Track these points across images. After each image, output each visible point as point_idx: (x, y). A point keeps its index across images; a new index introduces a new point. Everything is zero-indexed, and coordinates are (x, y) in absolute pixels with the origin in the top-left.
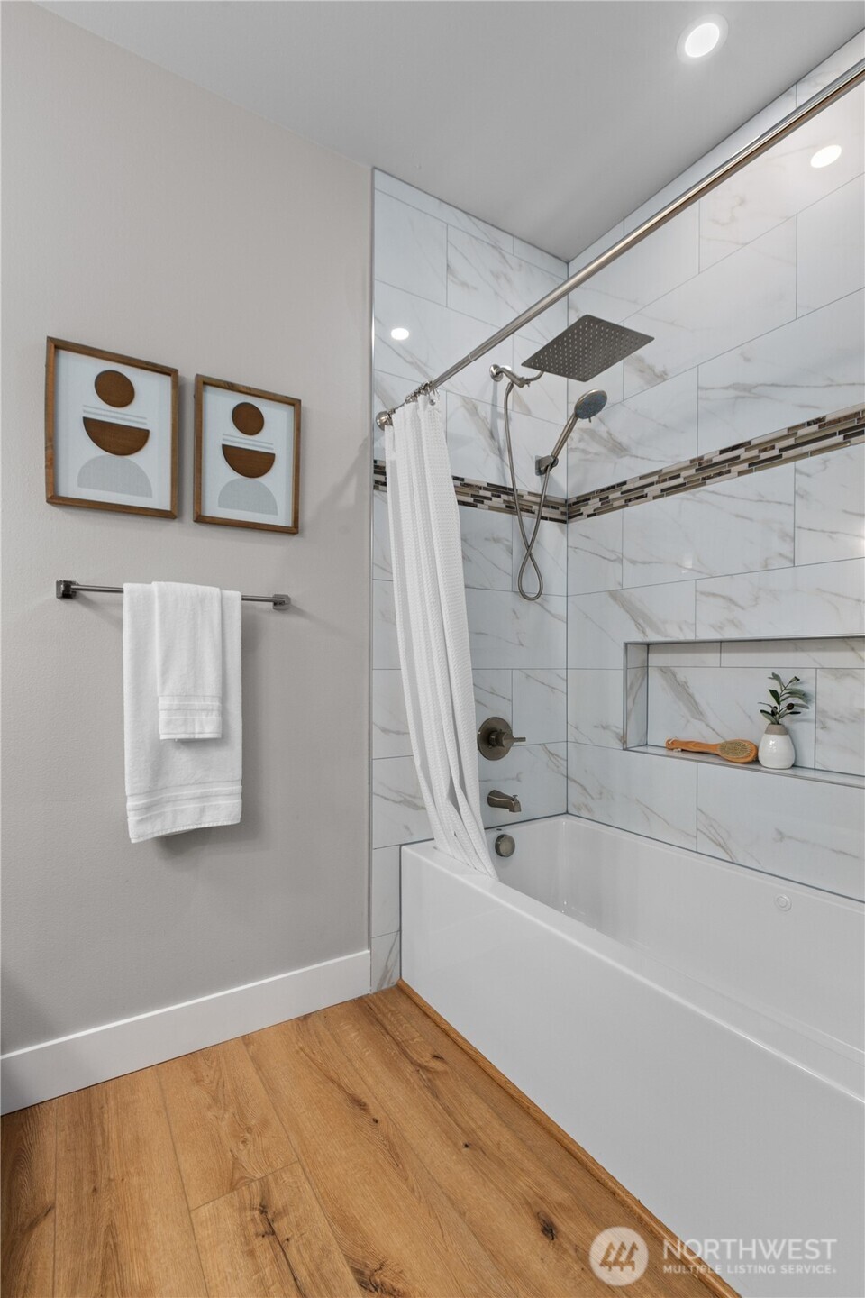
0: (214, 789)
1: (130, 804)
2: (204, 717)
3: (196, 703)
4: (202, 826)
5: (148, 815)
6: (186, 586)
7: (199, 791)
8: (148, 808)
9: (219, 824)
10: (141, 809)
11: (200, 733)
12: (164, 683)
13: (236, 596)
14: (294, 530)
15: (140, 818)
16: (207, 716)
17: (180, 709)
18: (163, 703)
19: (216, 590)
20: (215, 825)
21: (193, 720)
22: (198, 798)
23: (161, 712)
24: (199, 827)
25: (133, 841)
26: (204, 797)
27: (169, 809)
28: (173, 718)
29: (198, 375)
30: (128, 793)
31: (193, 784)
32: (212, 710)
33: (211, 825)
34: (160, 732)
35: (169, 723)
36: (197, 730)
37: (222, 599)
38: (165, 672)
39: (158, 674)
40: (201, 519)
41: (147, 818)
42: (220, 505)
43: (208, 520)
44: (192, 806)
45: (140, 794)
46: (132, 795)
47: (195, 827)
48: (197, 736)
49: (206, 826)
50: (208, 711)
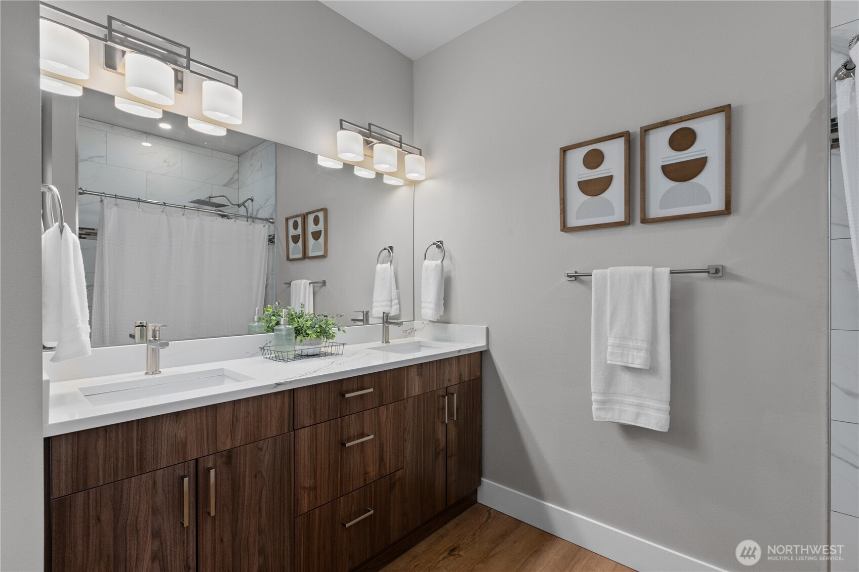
0: (647, 403)
1: (594, 397)
2: (635, 354)
3: (631, 344)
4: (638, 425)
5: (603, 407)
6: (628, 268)
7: (636, 401)
8: (603, 402)
9: (650, 428)
10: (599, 402)
11: (631, 363)
12: (611, 329)
13: (664, 272)
14: (726, 212)
15: (598, 407)
16: (638, 353)
17: (618, 346)
18: (611, 341)
19: (648, 269)
20: (646, 427)
21: (628, 354)
22: (636, 406)
23: (609, 347)
24: (635, 424)
25: (595, 419)
26: (639, 406)
27: (617, 407)
28: (615, 351)
29: (641, 128)
30: (592, 391)
31: (632, 396)
32: (641, 350)
33: (643, 426)
34: (608, 359)
35: (612, 354)
36: (630, 361)
37: (653, 274)
38: (612, 323)
39: (608, 323)
40: (645, 221)
41: (602, 408)
42: (661, 208)
43: (649, 221)
44: (631, 410)
45: (598, 393)
46: (594, 393)
47: (633, 424)
48: (630, 365)
49: (640, 425)
50: (639, 349)
